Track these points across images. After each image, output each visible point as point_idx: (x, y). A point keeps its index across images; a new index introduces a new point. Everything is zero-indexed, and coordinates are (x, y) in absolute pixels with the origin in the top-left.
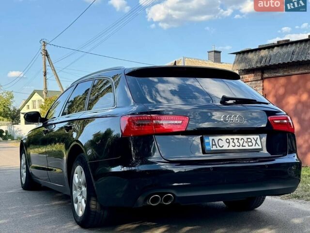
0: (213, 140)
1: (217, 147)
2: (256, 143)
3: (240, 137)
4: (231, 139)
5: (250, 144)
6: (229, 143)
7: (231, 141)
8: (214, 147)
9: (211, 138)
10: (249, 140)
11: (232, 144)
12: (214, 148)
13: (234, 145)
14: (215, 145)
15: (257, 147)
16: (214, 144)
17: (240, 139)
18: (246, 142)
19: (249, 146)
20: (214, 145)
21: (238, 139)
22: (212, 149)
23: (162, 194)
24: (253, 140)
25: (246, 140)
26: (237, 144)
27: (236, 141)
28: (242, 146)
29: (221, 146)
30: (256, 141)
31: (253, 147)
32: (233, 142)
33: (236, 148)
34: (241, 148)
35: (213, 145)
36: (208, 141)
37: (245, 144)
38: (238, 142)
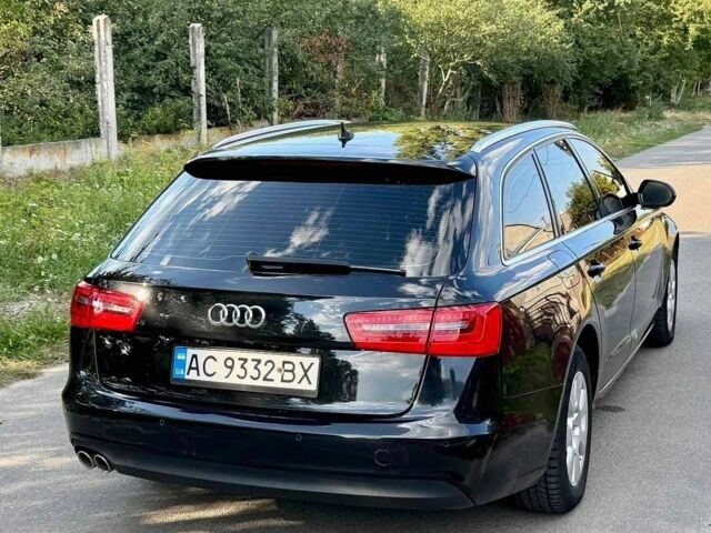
0: (195, 356)
1: (198, 374)
2: (306, 376)
3: (264, 357)
4: (240, 359)
5: (288, 376)
6: (231, 368)
7: (238, 364)
8: (193, 372)
9: (191, 352)
10: (288, 367)
11: (238, 370)
12: (193, 376)
13: (243, 375)
14: (197, 369)
15: (304, 386)
16: (194, 365)
17: (263, 362)
18: (279, 371)
19: (283, 381)
20: (194, 369)
21: (259, 361)
22: (187, 377)
24: (298, 366)
25: (279, 365)
26: (255, 374)
27: (250, 365)
28: (265, 379)
29: (209, 372)
30: (306, 371)
31: (294, 385)
32: (242, 367)
33: (247, 381)
34: (260, 383)
35: (191, 368)
36: (183, 358)
37: (275, 375)
38: (256, 368)
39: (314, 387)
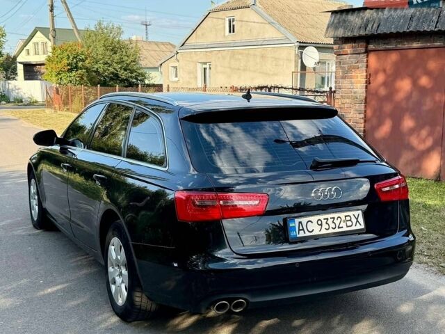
0: (300, 223)
1: (305, 233)
2: (357, 221)
3: (336, 215)
4: (324, 219)
5: (349, 223)
6: (321, 225)
7: (324, 222)
8: (302, 232)
9: (297, 221)
10: (348, 218)
11: (325, 226)
12: (302, 234)
13: (328, 228)
14: (303, 229)
15: (358, 227)
16: (301, 228)
17: (336, 218)
18: (344, 222)
19: (347, 227)
20: (301, 230)
21: (334, 218)
22: (298, 236)
23: (230, 301)
24: (353, 217)
25: (343, 218)
26: (333, 226)
27: (330, 221)
28: (339, 228)
29: (311, 230)
30: (357, 219)
31: (353, 228)
32: (327, 223)
33: (331, 231)
34: (337, 230)
35: (299, 230)
36: (293, 225)
37: (343, 224)
38: (333, 222)
39: (363, 226)
